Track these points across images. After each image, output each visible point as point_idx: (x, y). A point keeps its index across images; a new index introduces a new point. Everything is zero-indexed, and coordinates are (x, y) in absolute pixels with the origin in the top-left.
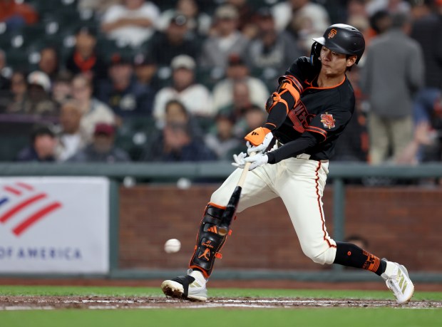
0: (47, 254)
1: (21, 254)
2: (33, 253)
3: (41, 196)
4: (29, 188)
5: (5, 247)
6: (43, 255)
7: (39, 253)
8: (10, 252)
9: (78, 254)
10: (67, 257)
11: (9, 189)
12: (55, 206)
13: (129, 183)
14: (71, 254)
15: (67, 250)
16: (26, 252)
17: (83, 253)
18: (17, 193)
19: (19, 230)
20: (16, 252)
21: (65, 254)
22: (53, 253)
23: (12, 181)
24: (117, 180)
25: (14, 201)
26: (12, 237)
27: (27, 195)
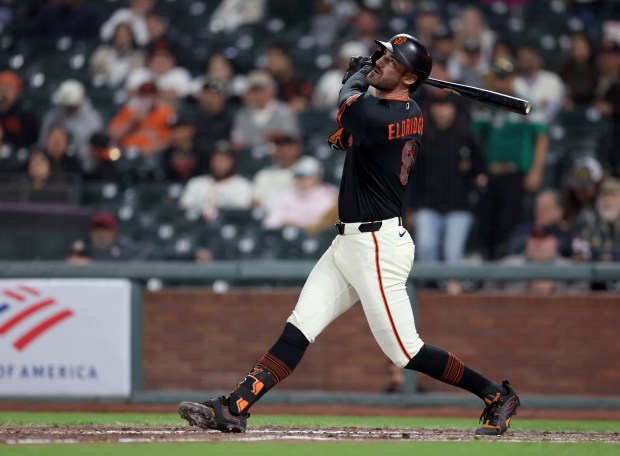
0: (56, 372)
1: (24, 372)
2: (38, 372)
3: (48, 303)
4: (34, 292)
5: (5, 364)
6: (51, 375)
7: (46, 371)
8: (10, 370)
9: (93, 373)
10: (80, 376)
11: (9, 294)
12: (65, 315)
13: (154, 285)
14: (85, 373)
15: (81, 368)
16: (30, 370)
17: (99, 372)
18: (20, 298)
19: (21, 344)
20: (17, 370)
21: (78, 373)
22: (62, 372)
23: (12, 285)
24: (140, 282)
25: (16, 308)
26: (14, 352)
27: (31, 301)
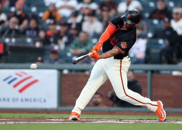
0: (32, 100)
1: (22, 100)
2: (27, 100)
3: (30, 77)
4: (25, 74)
5: (16, 97)
6: (31, 101)
7: (29, 100)
8: (17, 99)
9: (45, 101)
10: (41, 102)
11: (17, 74)
12: (36, 81)
14: (42, 100)
15: (41, 99)
16: (24, 100)
17: (47, 100)
18: (20, 76)
19: (21, 91)
20: (20, 99)
21: (40, 100)
22: (35, 100)
23: (18, 71)
24: (61, 71)
25: (19, 79)
26: (18, 93)
27: (24, 77)
